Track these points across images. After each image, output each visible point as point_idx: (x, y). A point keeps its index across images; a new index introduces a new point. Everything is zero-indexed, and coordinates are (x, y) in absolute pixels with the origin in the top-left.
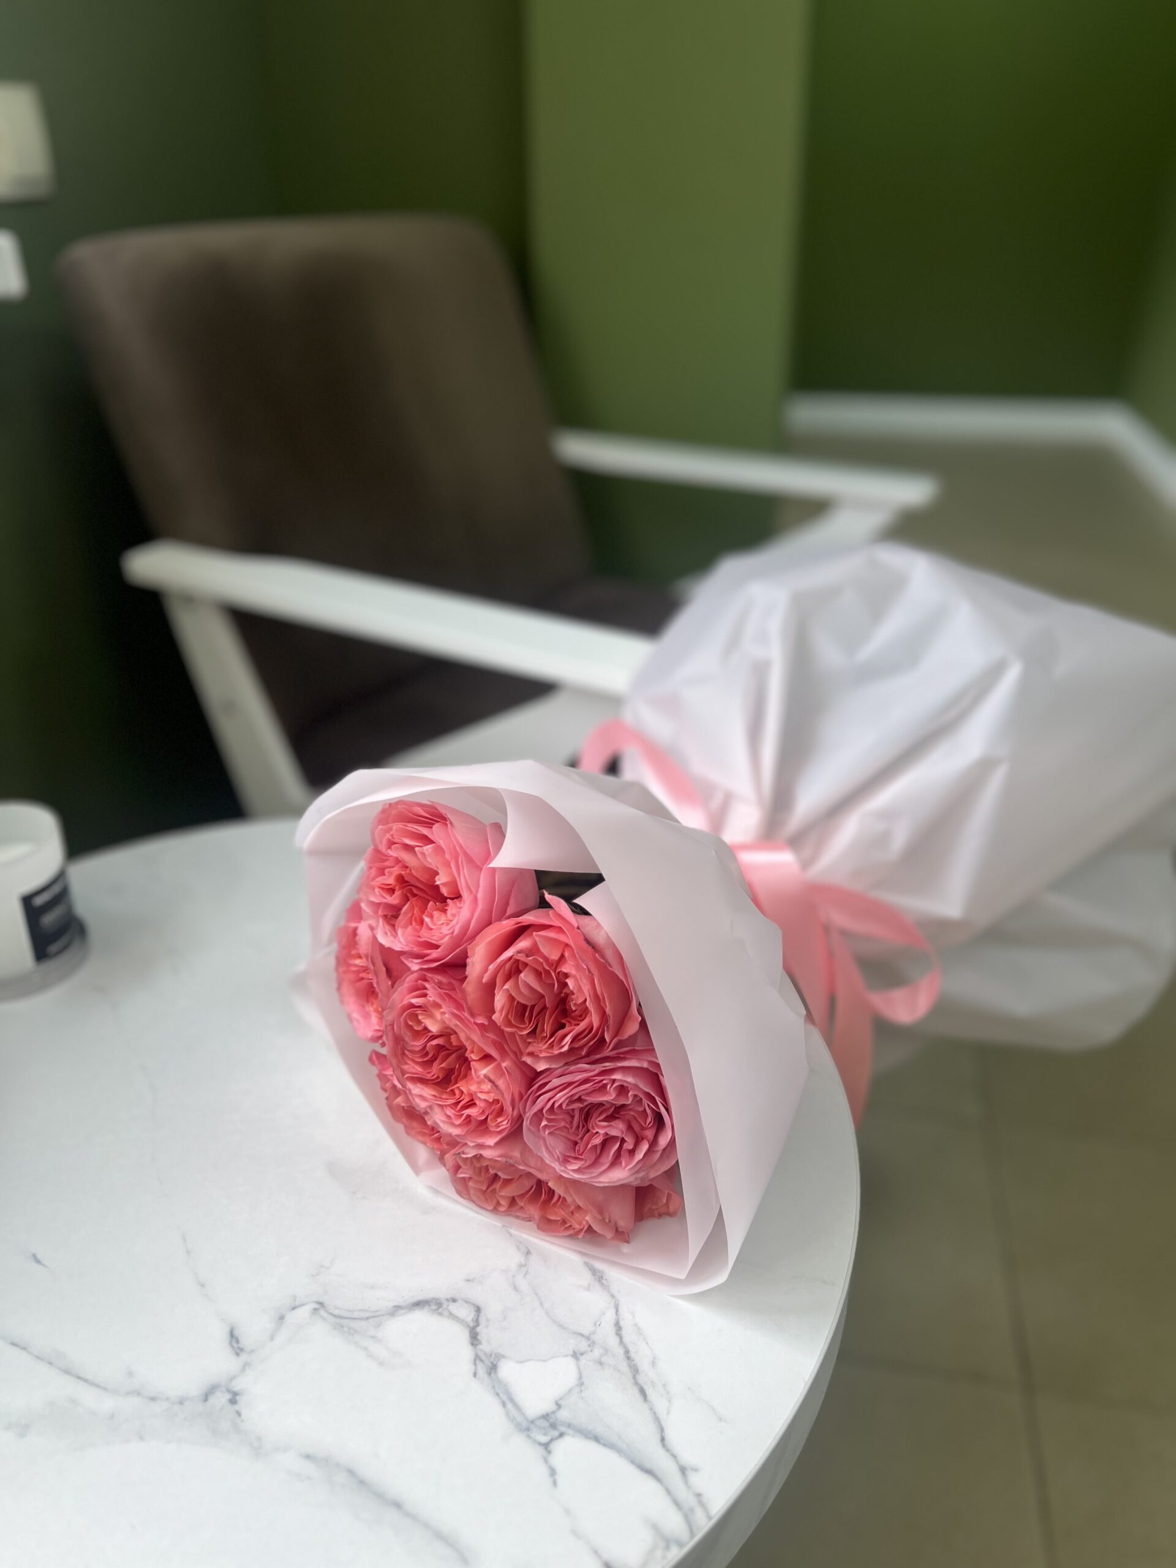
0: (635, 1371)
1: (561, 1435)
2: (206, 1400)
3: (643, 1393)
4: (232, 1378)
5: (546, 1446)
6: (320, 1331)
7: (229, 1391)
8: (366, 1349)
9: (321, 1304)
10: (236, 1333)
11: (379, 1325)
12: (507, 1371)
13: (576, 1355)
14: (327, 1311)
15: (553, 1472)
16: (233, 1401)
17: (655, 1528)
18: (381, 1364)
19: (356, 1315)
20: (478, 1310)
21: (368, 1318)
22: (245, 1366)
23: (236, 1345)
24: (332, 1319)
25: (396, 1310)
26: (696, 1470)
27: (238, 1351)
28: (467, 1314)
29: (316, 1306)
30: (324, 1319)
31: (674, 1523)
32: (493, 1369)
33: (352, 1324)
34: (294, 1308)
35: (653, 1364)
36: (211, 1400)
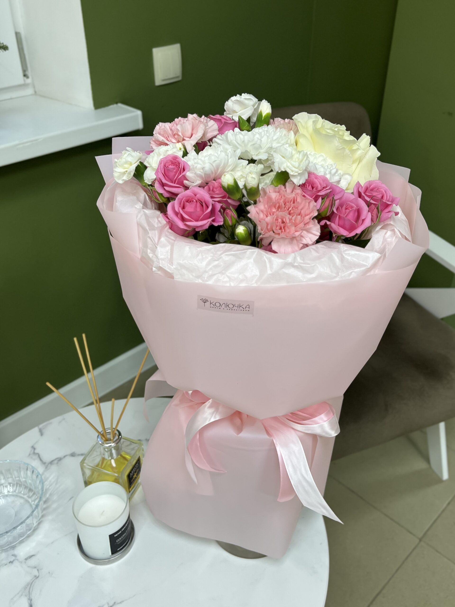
2: (12, 555)
4: (17, 560)
6: (28, 579)
7: (14, 560)
8: (18, 594)
9: (38, 577)
10: (33, 557)
11: (26, 596)
14: (35, 580)
16: (10, 562)
18: (12, 599)
19: (31, 588)
21: (29, 592)
22: (21, 562)
23: (28, 558)
24: (32, 581)
25: (30, 600)
27: (26, 559)
29: (37, 577)
30: (32, 580)
33: (28, 588)
34: (38, 570)
36: (12, 557)
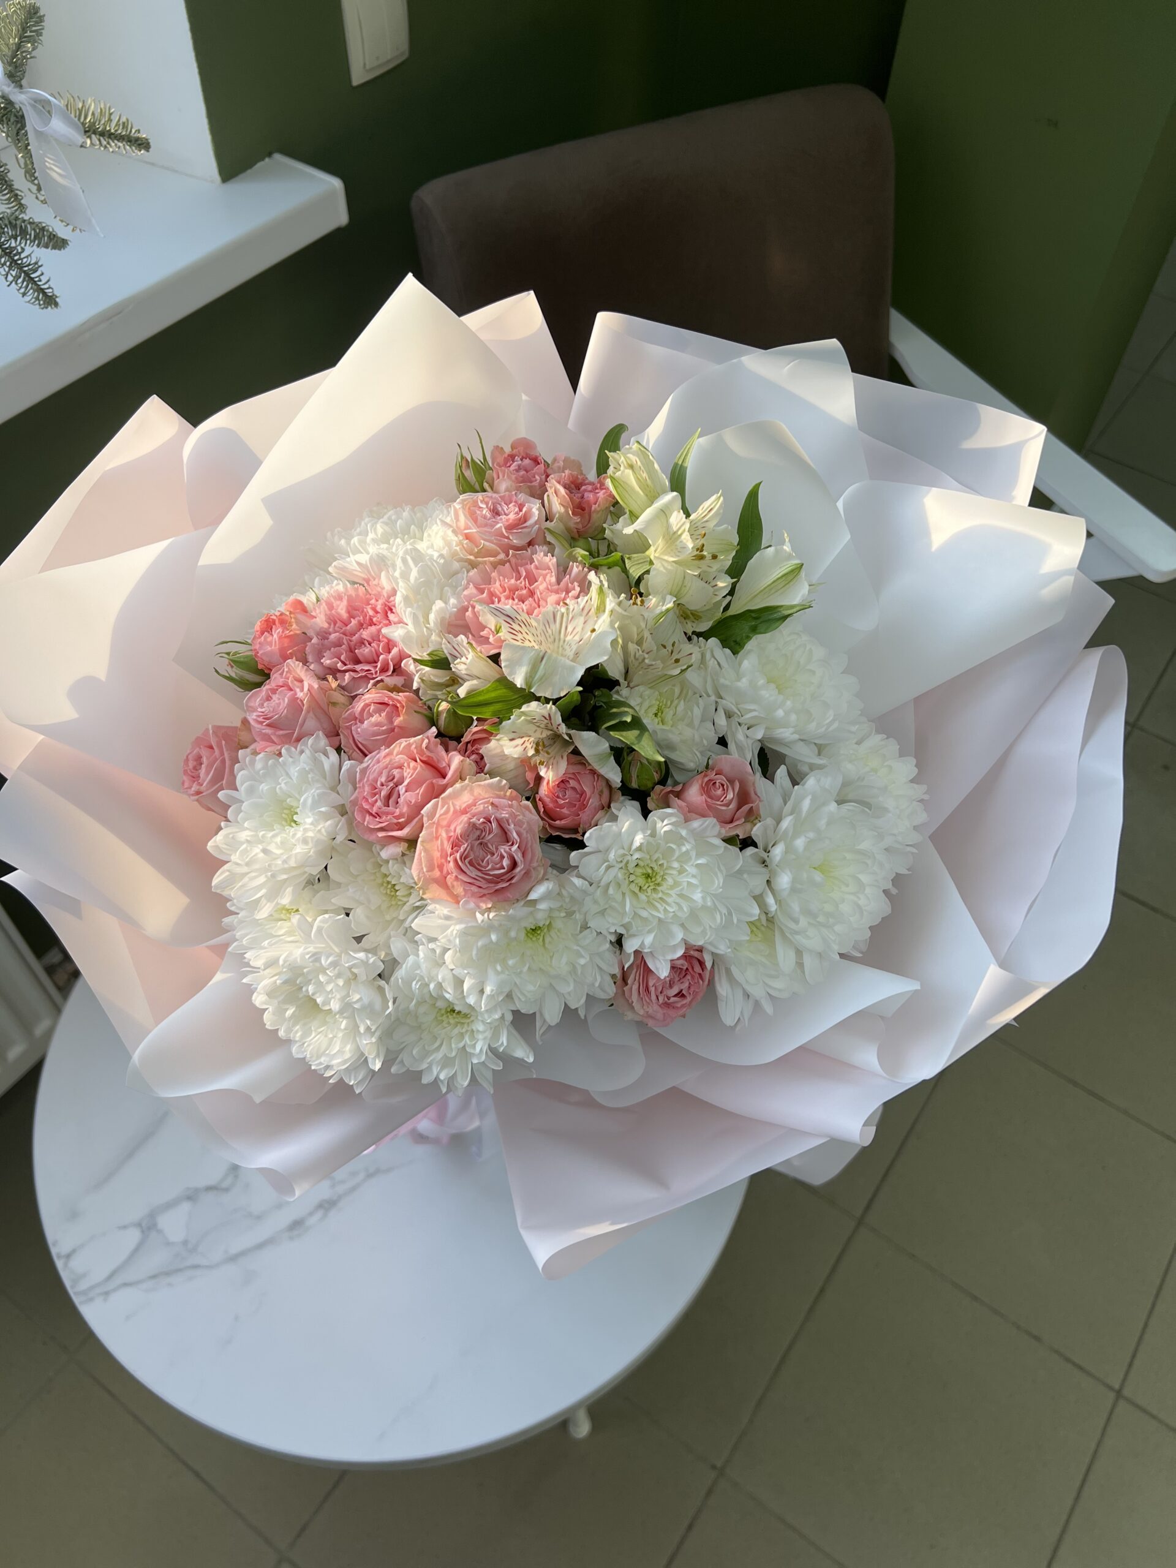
0: (168, 1274)
1: (143, 1232)
3: (154, 1277)
5: (139, 1225)
12: (186, 1206)
13: (185, 1243)
15: (125, 1227)
17: (84, 1275)
20: (227, 1190)
26: (105, 1300)
28: (225, 1185)
31: (83, 1285)
32: (189, 1198)
35: (170, 1285)
